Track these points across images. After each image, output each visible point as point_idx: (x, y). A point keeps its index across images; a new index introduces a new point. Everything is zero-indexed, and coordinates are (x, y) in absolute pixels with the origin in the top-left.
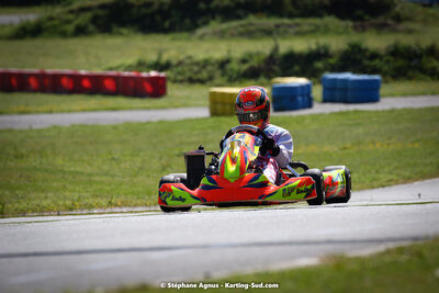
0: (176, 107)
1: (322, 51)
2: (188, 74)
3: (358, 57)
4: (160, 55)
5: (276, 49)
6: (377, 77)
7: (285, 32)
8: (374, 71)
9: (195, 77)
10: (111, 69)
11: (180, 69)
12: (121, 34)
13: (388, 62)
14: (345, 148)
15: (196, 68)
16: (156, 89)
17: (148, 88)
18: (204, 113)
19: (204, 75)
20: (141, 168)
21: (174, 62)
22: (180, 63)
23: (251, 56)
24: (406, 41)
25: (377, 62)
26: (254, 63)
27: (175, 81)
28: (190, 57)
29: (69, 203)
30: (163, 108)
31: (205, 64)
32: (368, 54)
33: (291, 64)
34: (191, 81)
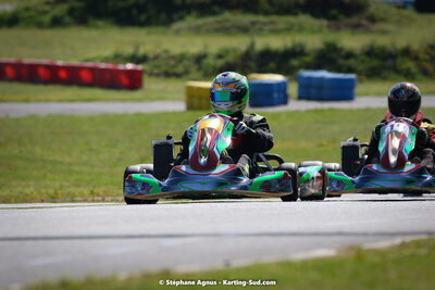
0: (153, 100)
1: (298, 49)
2: (164, 68)
3: (334, 55)
4: (137, 48)
5: (252, 45)
6: (352, 76)
7: (261, 29)
8: (350, 70)
9: (170, 71)
10: (87, 60)
11: (156, 63)
12: (97, 27)
13: (362, 61)
14: (321, 145)
15: (172, 63)
16: (133, 82)
17: (124, 80)
18: (180, 106)
19: (180, 69)
20: (120, 159)
21: (151, 55)
22: (157, 57)
23: (227, 51)
24: (382, 41)
25: (352, 62)
26: (230, 58)
27: (151, 74)
28: (166, 51)
29: (51, 192)
30: (139, 100)
31: (181, 58)
32: (343, 53)
33: (267, 60)
34: (168, 75)
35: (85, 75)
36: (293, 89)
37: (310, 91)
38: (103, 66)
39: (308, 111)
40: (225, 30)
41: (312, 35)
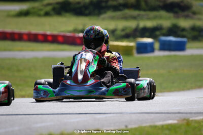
3: (176, 30)
5: (138, 25)
13: (190, 33)
17: (78, 41)
23: (126, 28)
25: (184, 33)
26: (128, 31)
32: (180, 29)
33: (145, 32)
35: (60, 39)
36: (157, 45)
37: (165, 47)
38: (69, 34)
39: (164, 56)
40: (125, 18)
41: (166, 20)
